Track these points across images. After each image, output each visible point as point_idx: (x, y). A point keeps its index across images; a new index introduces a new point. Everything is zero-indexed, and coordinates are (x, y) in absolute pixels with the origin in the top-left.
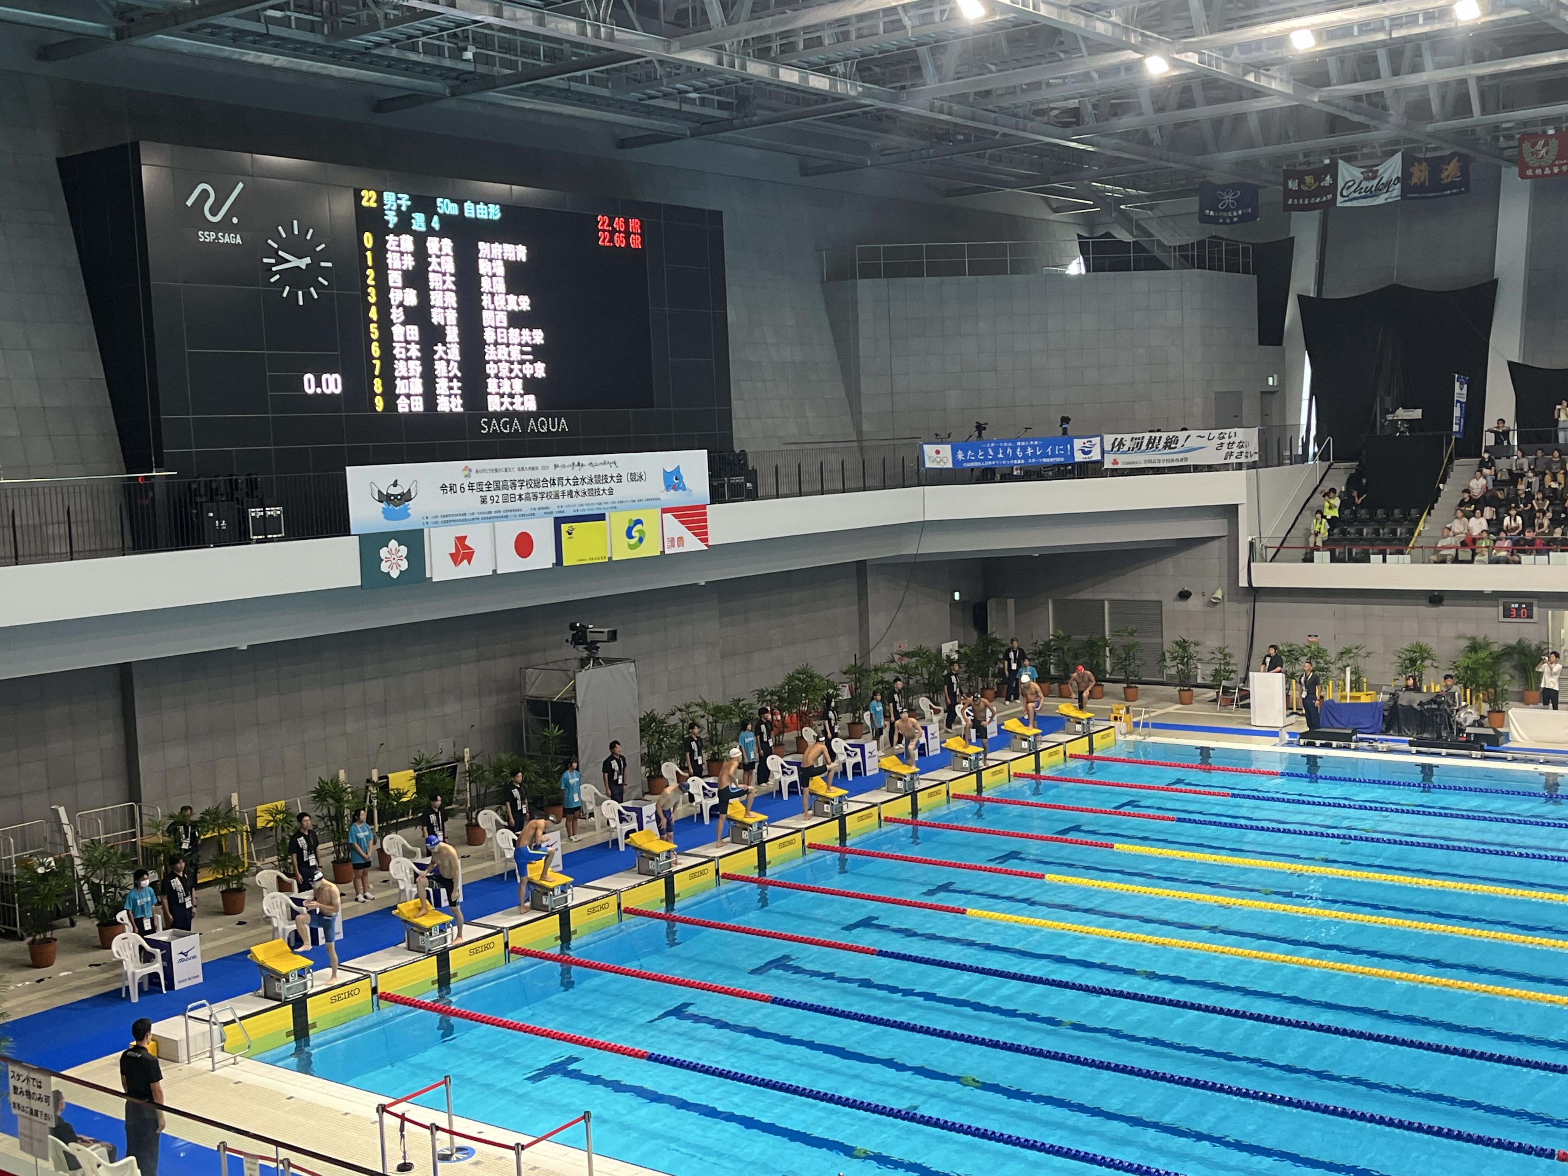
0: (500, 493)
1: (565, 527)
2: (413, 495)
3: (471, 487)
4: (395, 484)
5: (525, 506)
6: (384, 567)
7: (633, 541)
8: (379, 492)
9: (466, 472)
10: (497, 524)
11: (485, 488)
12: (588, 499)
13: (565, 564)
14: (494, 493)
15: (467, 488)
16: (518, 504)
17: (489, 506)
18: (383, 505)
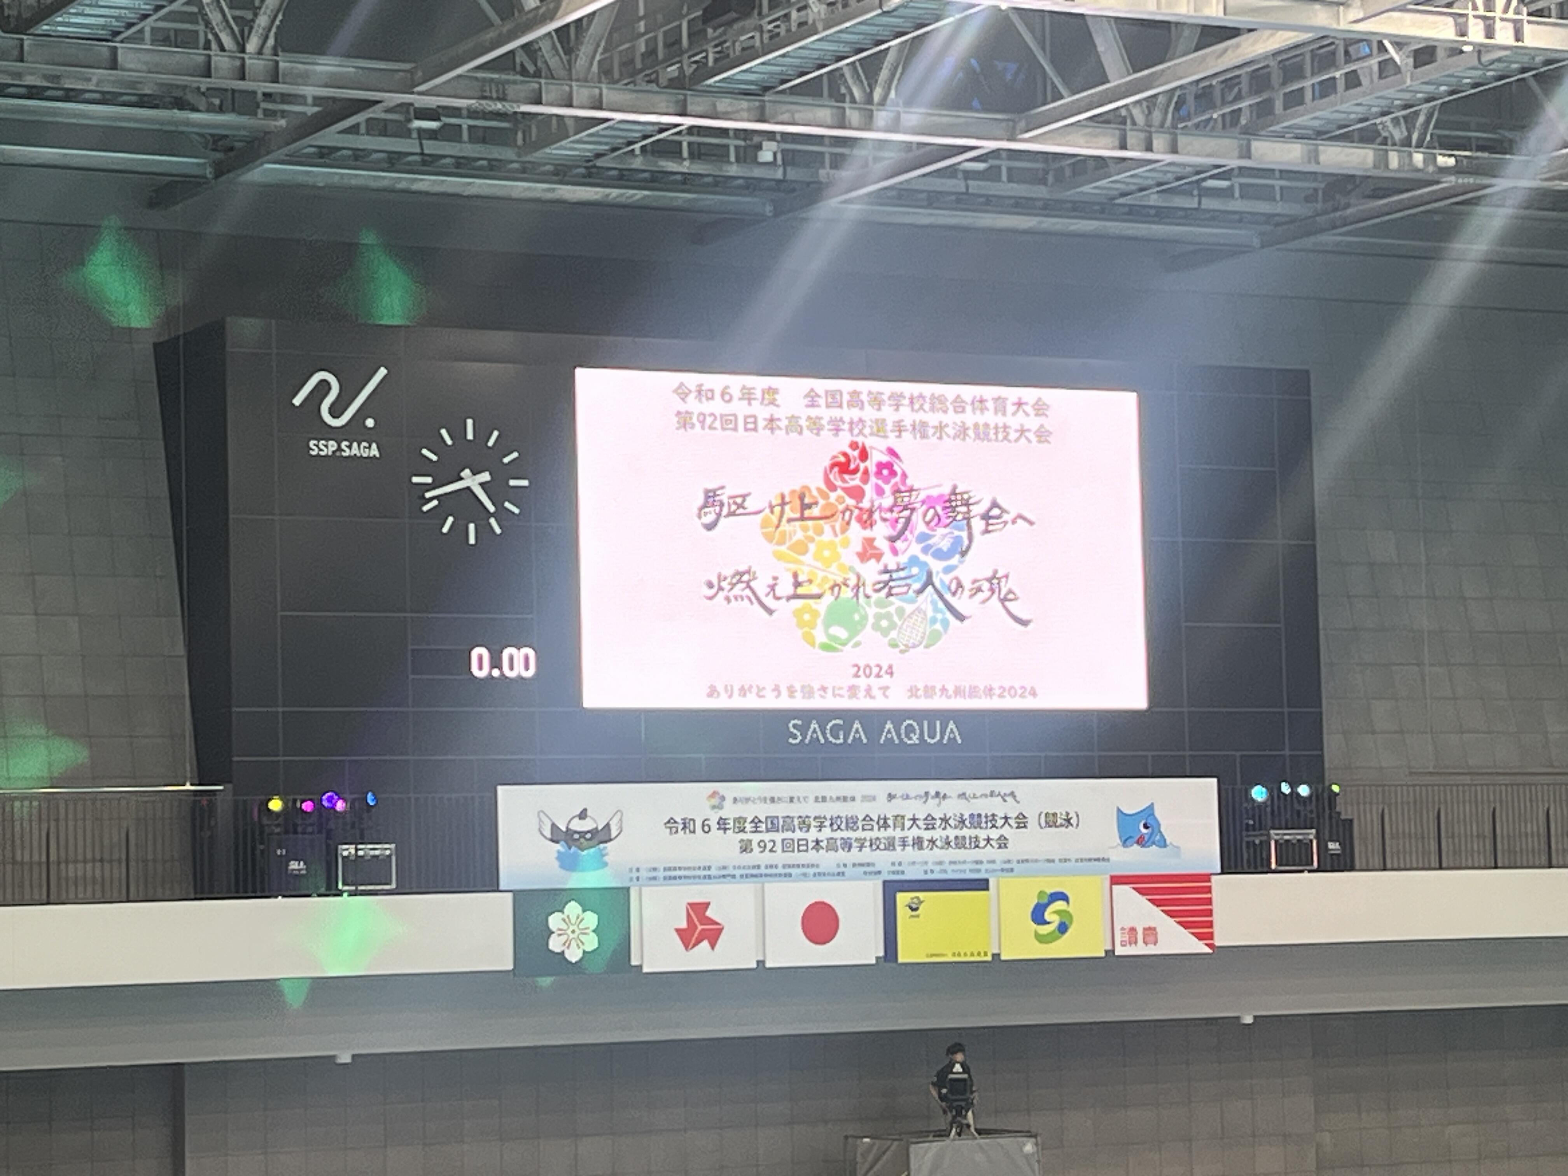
0: (778, 837)
1: (903, 899)
2: (614, 833)
3: (722, 824)
4: (583, 815)
5: (827, 860)
6: (555, 944)
7: (1044, 930)
8: (554, 826)
9: (715, 801)
10: (767, 885)
11: (749, 827)
12: (953, 853)
13: (901, 960)
14: (767, 837)
15: (714, 826)
16: (811, 856)
17: (756, 856)
18: (558, 847)
